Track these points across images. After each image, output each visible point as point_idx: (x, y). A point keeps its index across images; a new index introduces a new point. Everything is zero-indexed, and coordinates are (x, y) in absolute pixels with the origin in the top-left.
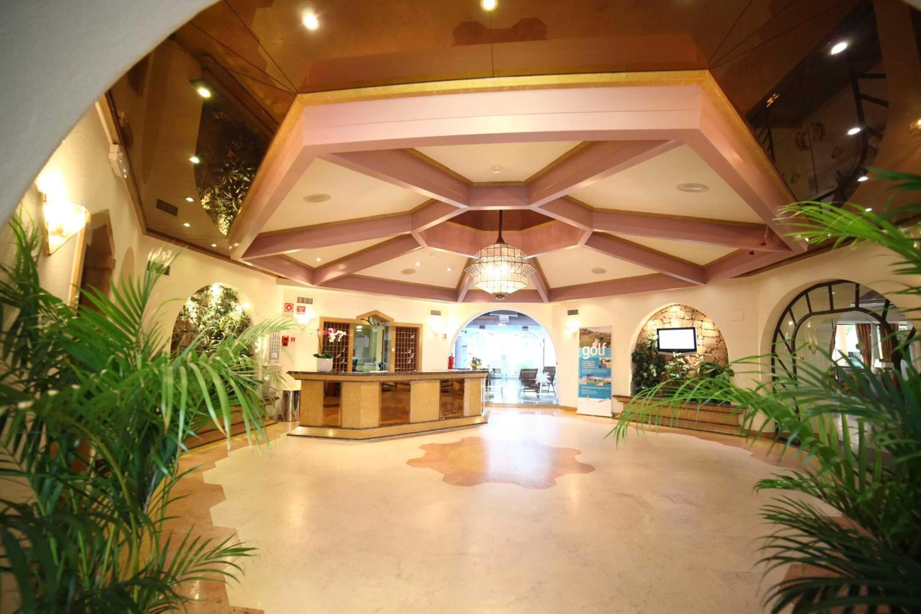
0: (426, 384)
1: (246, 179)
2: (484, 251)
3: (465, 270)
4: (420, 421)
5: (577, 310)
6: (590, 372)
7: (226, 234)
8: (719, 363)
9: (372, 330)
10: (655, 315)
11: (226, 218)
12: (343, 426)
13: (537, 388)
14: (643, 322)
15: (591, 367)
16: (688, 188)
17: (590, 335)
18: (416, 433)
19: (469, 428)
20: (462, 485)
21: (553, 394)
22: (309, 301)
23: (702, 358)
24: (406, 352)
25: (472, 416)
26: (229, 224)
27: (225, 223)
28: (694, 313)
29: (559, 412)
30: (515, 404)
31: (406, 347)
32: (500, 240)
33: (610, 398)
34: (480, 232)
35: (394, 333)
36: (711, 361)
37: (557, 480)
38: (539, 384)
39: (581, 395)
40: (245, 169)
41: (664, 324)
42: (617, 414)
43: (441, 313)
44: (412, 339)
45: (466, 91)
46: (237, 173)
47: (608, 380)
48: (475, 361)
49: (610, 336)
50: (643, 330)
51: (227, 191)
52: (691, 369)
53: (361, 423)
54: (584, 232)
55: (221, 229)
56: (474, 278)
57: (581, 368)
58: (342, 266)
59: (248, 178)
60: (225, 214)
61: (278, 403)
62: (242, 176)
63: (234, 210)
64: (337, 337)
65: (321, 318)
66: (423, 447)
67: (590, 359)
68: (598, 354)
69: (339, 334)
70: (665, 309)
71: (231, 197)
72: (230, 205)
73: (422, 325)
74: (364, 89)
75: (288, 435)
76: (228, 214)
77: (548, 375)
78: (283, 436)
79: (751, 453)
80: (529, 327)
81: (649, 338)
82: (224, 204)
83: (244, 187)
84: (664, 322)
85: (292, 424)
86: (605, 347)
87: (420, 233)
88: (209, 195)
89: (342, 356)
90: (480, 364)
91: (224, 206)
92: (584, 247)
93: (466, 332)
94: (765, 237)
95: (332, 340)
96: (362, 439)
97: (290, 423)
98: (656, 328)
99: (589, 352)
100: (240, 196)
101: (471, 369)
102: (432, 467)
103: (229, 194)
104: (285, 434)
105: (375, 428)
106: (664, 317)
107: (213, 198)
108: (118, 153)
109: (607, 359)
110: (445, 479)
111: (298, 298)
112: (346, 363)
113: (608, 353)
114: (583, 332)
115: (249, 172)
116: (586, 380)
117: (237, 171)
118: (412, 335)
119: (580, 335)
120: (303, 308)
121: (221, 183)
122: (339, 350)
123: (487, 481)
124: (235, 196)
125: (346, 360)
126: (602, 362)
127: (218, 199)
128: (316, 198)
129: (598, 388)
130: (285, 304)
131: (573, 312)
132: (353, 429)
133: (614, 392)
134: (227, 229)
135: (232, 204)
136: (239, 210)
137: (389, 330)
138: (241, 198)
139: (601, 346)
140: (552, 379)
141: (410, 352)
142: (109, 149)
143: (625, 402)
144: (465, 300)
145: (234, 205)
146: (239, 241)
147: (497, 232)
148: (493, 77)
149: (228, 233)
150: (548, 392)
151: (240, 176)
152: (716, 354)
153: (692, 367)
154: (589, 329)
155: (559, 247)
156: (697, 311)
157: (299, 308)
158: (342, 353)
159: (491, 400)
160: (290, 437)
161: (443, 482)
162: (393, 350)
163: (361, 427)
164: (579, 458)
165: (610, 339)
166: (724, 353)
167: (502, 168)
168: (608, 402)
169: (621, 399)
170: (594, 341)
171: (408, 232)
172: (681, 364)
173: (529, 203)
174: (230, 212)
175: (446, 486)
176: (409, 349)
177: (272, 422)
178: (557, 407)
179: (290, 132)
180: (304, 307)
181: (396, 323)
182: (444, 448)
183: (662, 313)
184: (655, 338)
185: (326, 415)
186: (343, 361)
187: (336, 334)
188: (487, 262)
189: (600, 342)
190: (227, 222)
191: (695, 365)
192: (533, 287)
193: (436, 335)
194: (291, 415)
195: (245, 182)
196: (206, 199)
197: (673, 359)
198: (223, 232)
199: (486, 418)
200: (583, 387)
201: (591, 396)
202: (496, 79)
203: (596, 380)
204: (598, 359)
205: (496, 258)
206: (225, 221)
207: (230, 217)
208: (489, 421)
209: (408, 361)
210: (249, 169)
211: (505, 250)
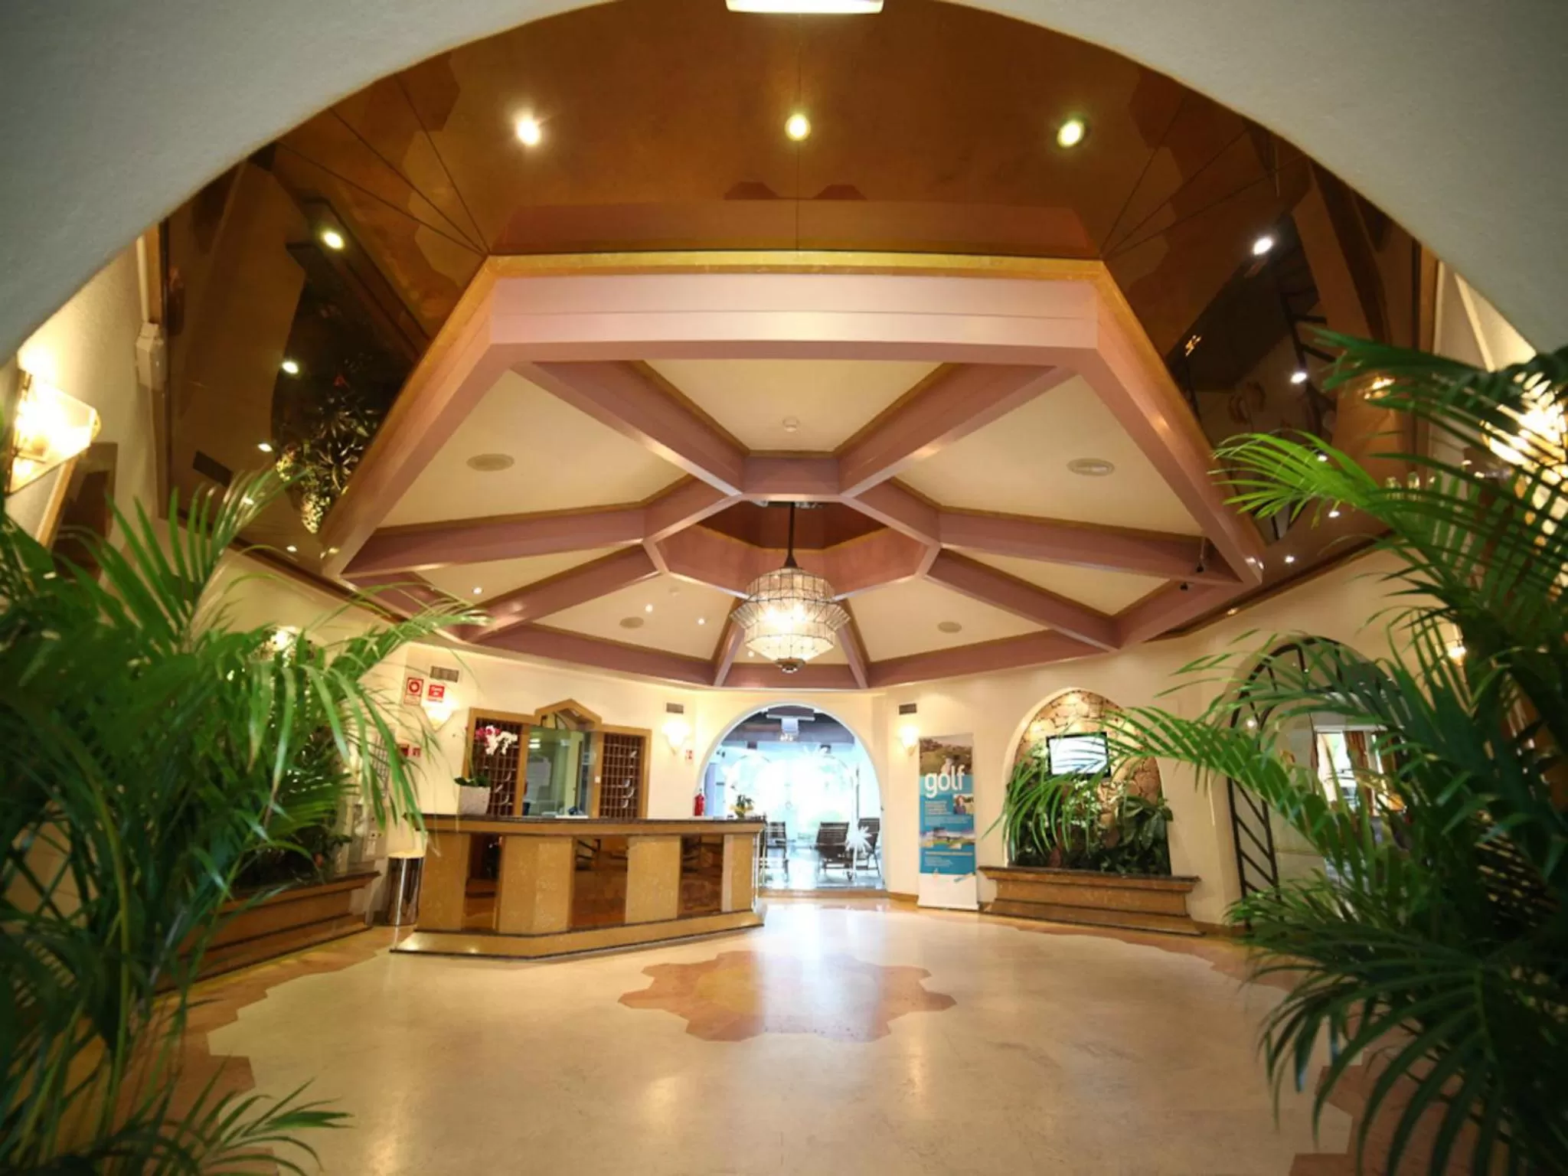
0: (654, 844)
1: (361, 430)
2: (763, 581)
3: (732, 616)
4: (644, 920)
5: (914, 706)
6: (937, 822)
7: (313, 531)
8: (1149, 798)
9: (559, 744)
10: (1042, 711)
11: (317, 503)
12: (502, 930)
13: (848, 862)
14: (1024, 725)
15: (940, 814)
16: (1083, 466)
17: (936, 752)
18: (635, 944)
19: (732, 935)
20: (724, 1039)
21: (874, 873)
22: (452, 676)
23: (1120, 787)
24: (620, 783)
25: (737, 912)
26: (321, 514)
27: (314, 511)
28: (1103, 706)
29: (888, 906)
30: (811, 892)
31: (621, 774)
32: (791, 563)
33: (974, 874)
34: (756, 548)
35: (601, 745)
36: (1136, 795)
37: (891, 1024)
38: (852, 851)
39: (925, 869)
40: (363, 410)
41: (1057, 727)
42: (987, 904)
43: (685, 710)
44: (632, 759)
45: (755, 270)
46: (347, 417)
47: (970, 837)
48: (742, 803)
49: (969, 752)
50: (1024, 741)
51: (325, 451)
52: (1103, 812)
53: (536, 923)
54: (926, 548)
55: (305, 522)
56: (747, 631)
57: (923, 814)
58: (517, 607)
59: (366, 429)
60: (316, 493)
61: (377, 884)
62: (355, 423)
63: (333, 488)
64: (502, 743)
65: (472, 711)
66: (648, 971)
67: (938, 798)
68: (951, 787)
69: (504, 739)
70: (1056, 699)
71: (331, 462)
72: (328, 478)
73: (649, 731)
74: (595, 256)
75: (392, 951)
76: (322, 495)
77: (868, 832)
78: (383, 953)
79: (1211, 964)
80: (833, 745)
81: (1035, 754)
82: (316, 473)
83: (356, 446)
84: (1057, 723)
85: (400, 931)
86: (963, 774)
87: (658, 544)
88: (292, 454)
89: (504, 789)
90: (750, 808)
91: (317, 477)
92: (925, 579)
93: (723, 754)
94: (1202, 557)
95: (490, 751)
96: (535, 958)
97: (397, 929)
98: (1043, 736)
99: (935, 784)
100: (346, 462)
101: (736, 817)
102: (665, 1008)
103: (326, 456)
104: (387, 949)
105: (561, 933)
106: (1057, 715)
107: (299, 460)
108: (155, 338)
109: (967, 796)
110: (692, 1029)
111: (433, 668)
112: (510, 804)
113: (968, 785)
114: (925, 745)
115: (368, 417)
116: (932, 838)
117: (347, 413)
118: (633, 750)
119: (921, 752)
120: (440, 690)
121: (315, 435)
122: (500, 777)
123: (766, 1030)
124: (339, 460)
125: (512, 799)
126: (957, 801)
127: (307, 462)
128: (487, 463)
129: (954, 854)
130: (409, 679)
131: (907, 709)
132: (519, 936)
133: (982, 860)
134: (317, 523)
135: (330, 475)
136: (342, 489)
137: (593, 740)
138: (348, 466)
139: (956, 771)
140: (873, 841)
141: (627, 785)
142: (140, 331)
143: (999, 880)
144: (727, 683)
145: (334, 478)
146: (338, 544)
147: (786, 552)
148: (797, 249)
149: (319, 529)
150: (866, 868)
151: (351, 423)
152: (1142, 781)
153: (1105, 806)
154: (934, 740)
155: (887, 579)
156: (1108, 701)
157: (433, 688)
158: (505, 784)
159: (769, 884)
160: (394, 957)
161: (688, 1036)
162: (598, 780)
163: (535, 930)
164: (928, 984)
165: (970, 758)
166: (1154, 778)
167: (798, 422)
168: (970, 880)
169: (992, 874)
170: (944, 763)
171: (638, 541)
172: (1087, 801)
173: (841, 490)
174: (325, 491)
175: (693, 1041)
176: (626, 779)
177: (362, 926)
178: (883, 894)
179: (466, 323)
180: (443, 688)
181: (605, 726)
182: (685, 972)
183: (1053, 707)
184: (1044, 753)
185: (469, 914)
186: (507, 800)
187: (500, 738)
188: (769, 600)
189: (953, 764)
190: (319, 509)
191: (1111, 802)
192: (841, 659)
193: (674, 752)
194: (399, 913)
195: (360, 436)
196: (285, 462)
197: (1076, 793)
198: (309, 527)
199: (761, 916)
200: (927, 853)
201: (943, 871)
202: (801, 253)
203: (948, 838)
204: (951, 796)
205: (784, 592)
206: (314, 507)
207: (325, 501)
208: (766, 922)
209: (624, 804)
210: (369, 412)
211: (798, 579)
